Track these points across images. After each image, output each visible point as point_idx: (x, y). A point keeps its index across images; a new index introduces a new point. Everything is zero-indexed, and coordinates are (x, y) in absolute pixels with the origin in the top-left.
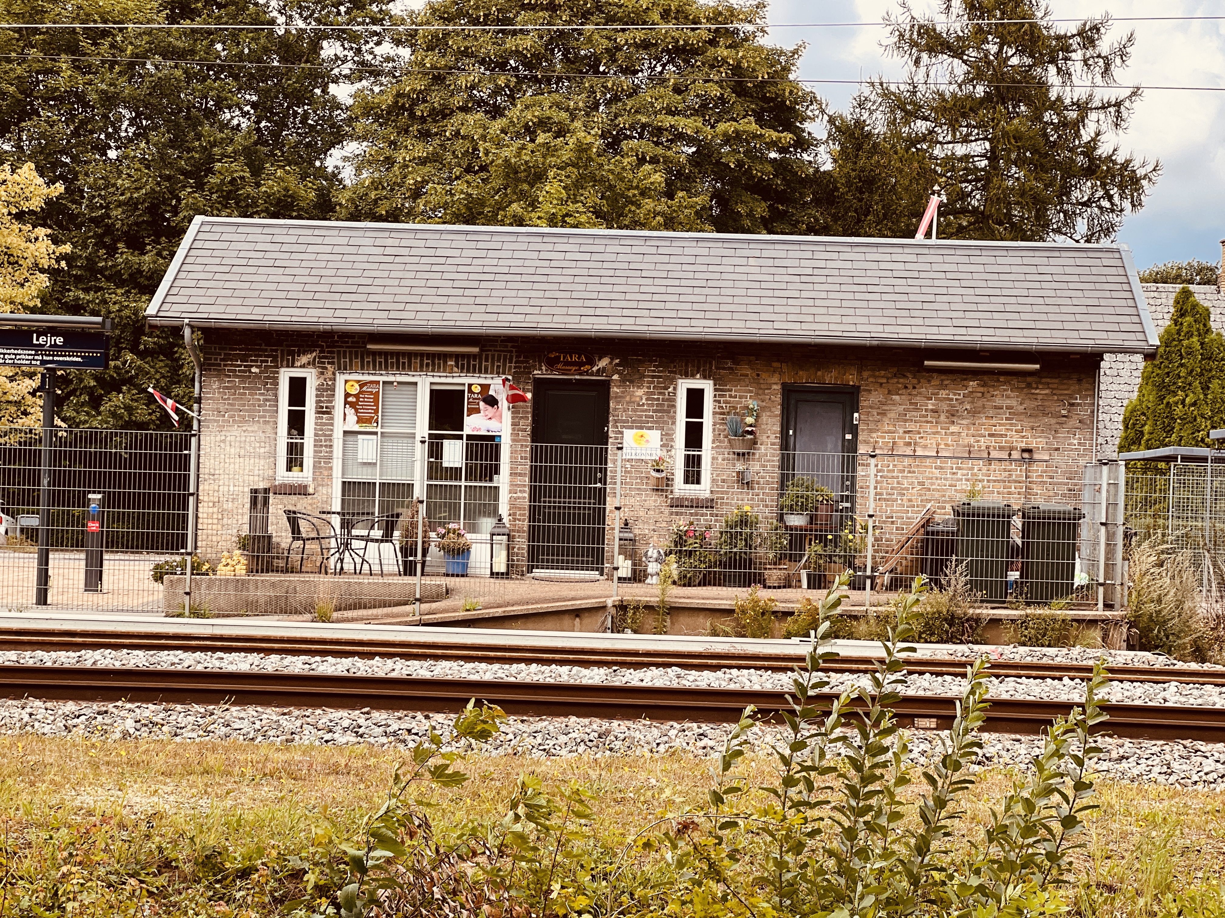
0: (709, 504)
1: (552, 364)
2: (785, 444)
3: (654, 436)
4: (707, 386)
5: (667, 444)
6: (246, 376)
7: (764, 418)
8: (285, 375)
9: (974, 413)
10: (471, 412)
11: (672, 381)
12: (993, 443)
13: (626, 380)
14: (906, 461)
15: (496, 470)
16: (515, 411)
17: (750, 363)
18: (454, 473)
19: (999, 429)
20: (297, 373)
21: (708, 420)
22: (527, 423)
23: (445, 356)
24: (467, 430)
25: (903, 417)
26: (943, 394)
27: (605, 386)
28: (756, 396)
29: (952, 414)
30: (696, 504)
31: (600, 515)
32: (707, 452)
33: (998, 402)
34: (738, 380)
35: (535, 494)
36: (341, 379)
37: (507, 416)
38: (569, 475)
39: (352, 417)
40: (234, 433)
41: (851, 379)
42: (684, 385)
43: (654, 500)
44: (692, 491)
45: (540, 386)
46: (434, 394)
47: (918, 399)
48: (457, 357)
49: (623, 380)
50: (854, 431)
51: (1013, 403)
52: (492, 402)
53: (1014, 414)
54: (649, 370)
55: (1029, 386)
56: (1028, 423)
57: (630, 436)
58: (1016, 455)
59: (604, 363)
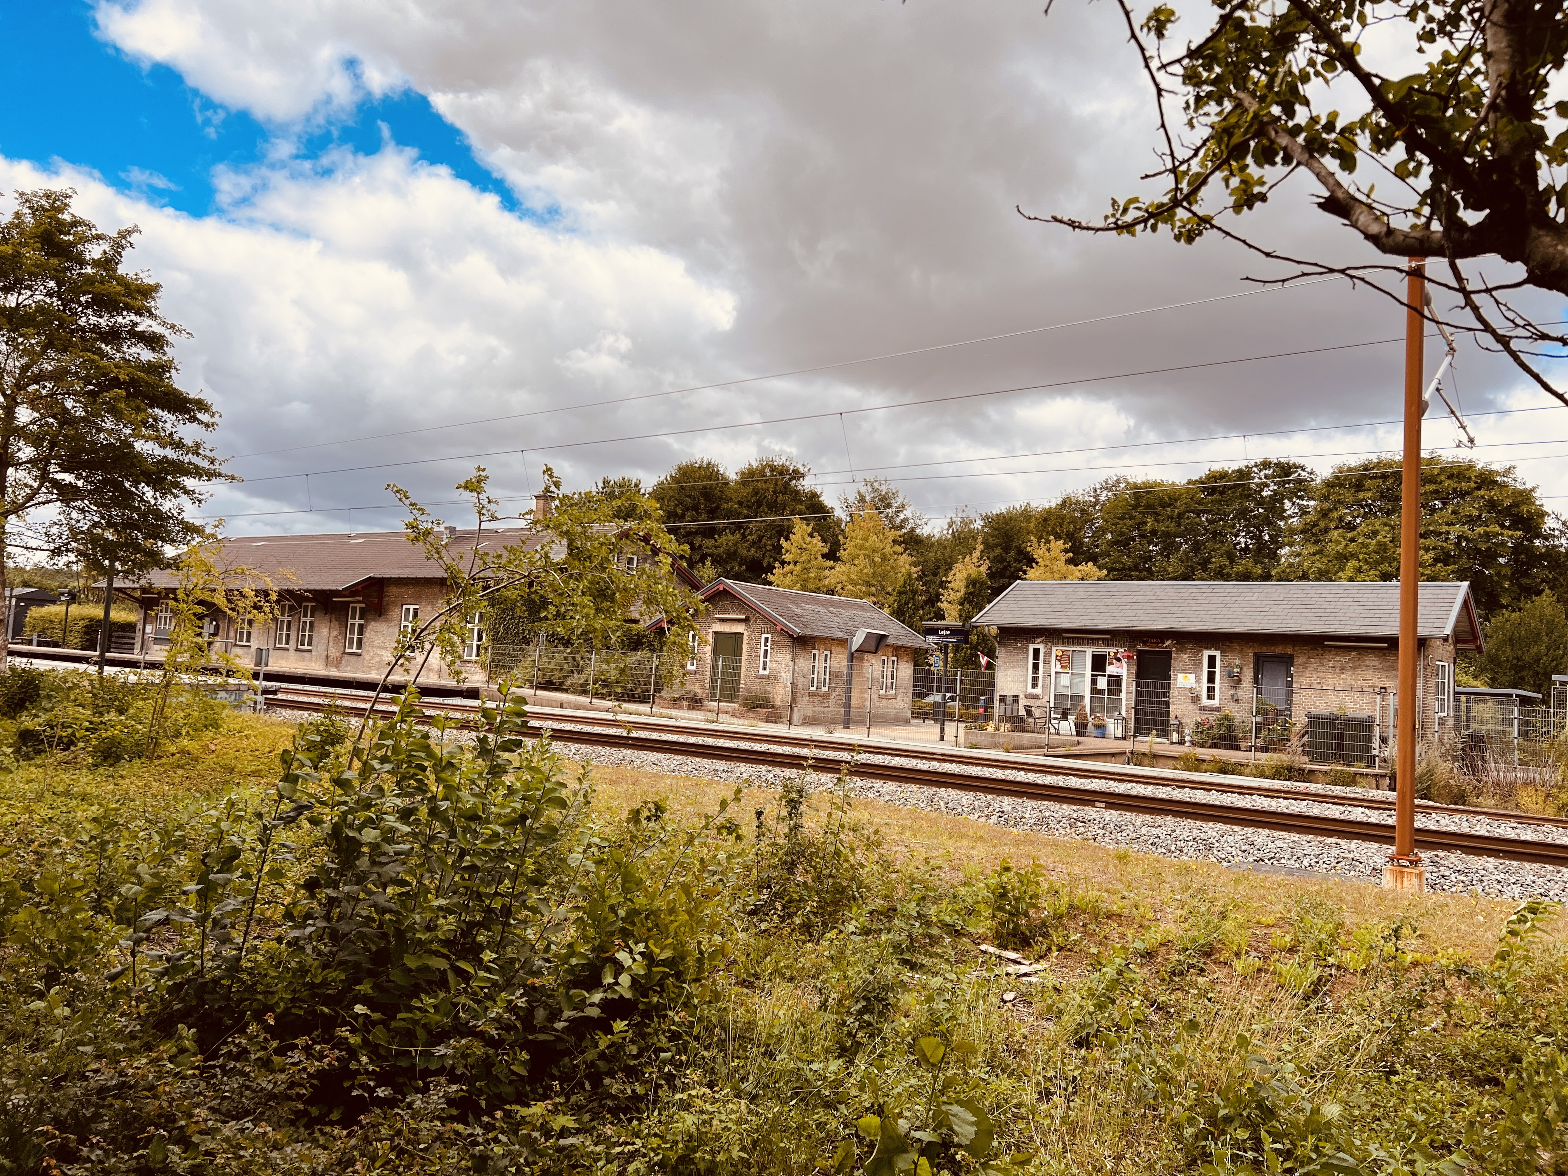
0: (1218, 709)
1: (1145, 643)
2: (1256, 681)
3: (1192, 677)
4: (1217, 654)
5: (1198, 680)
6: (1017, 648)
7: (1245, 669)
8: (1031, 647)
9: (1354, 668)
10: (1110, 664)
11: (1201, 651)
12: (1365, 683)
13: (1181, 650)
14: (1318, 692)
15: (1121, 691)
16: (1128, 663)
17: (1238, 643)
18: (1102, 692)
19: (1369, 677)
20: (1037, 646)
21: (1218, 670)
22: (1134, 670)
23: (1098, 639)
24: (1108, 673)
25: (1316, 670)
26: (1337, 658)
27: (1169, 653)
28: (1241, 659)
29: (1343, 669)
30: (1212, 709)
31: (1167, 714)
32: (1217, 685)
33: (1368, 663)
34: (1233, 651)
35: (1137, 702)
36: (1054, 649)
37: (1125, 666)
38: (1154, 694)
39: (1059, 666)
40: (1010, 672)
41: (1289, 651)
42: (1206, 653)
43: (1191, 707)
44: (1210, 703)
45: (1140, 653)
46: (1094, 656)
47: (1324, 661)
48: (1103, 639)
49: (1177, 651)
50: (1292, 676)
51: (1376, 663)
52: (1119, 660)
53: (1376, 669)
54: (1190, 646)
55: (1384, 655)
56: (1384, 674)
57: (1180, 676)
58: (1377, 690)
59: (1168, 643)
